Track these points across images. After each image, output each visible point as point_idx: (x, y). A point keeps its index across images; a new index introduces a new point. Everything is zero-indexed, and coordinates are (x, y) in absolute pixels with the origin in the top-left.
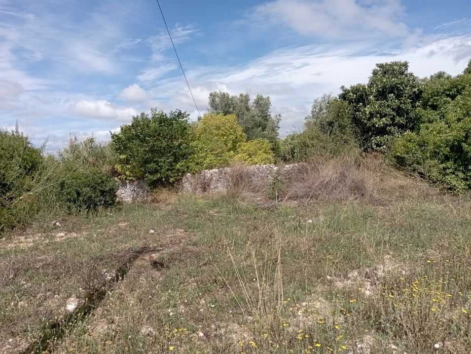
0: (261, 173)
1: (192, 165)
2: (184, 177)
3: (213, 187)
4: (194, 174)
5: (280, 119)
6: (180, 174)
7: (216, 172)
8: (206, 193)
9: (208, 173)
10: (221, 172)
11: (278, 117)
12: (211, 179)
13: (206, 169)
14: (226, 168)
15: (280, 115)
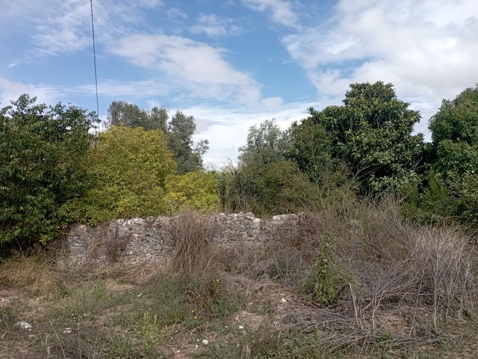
0: (229, 228)
1: (92, 210)
2: (72, 233)
3: (131, 253)
4: (94, 226)
5: (207, 148)
6: (64, 226)
7: (140, 225)
8: (117, 265)
9: (124, 225)
10: (149, 225)
11: (205, 145)
12: (129, 238)
13: (118, 218)
14: (160, 218)
15: (206, 142)
